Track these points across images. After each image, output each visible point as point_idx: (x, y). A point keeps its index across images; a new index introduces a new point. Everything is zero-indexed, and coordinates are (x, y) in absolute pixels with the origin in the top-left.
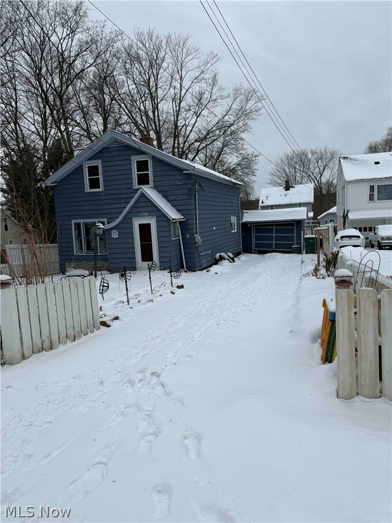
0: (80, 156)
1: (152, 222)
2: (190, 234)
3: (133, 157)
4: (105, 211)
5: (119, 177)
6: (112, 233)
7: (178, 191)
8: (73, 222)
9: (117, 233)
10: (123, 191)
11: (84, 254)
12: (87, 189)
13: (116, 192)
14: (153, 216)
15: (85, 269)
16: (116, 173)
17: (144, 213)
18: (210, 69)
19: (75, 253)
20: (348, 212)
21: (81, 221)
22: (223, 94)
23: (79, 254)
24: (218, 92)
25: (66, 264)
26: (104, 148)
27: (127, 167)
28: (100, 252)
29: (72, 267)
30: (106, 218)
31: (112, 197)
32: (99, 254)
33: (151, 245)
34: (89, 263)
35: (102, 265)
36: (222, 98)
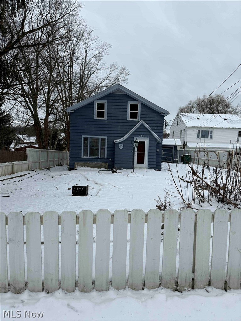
0: (95, 97)
1: (147, 141)
2: (159, 149)
3: (128, 102)
4: (107, 132)
5: (118, 113)
6: (119, 146)
7: (155, 124)
8: (83, 137)
9: (123, 146)
10: (120, 121)
11: (89, 157)
12: (95, 117)
13: (115, 121)
14: (147, 137)
15: (89, 167)
16: (116, 110)
17: (142, 135)
18: (104, 51)
19: (82, 157)
20: (187, 143)
21: (89, 137)
22: (105, 67)
23: (85, 157)
24: (101, 65)
25: (75, 163)
26: (110, 94)
27: (124, 107)
28: (100, 157)
29: (80, 165)
30: (106, 136)
31: (112, 124)
32: (100, 158)
33: (144, 154)
34: (92, 163)
35: (101, 165)
36: (104, 68)
